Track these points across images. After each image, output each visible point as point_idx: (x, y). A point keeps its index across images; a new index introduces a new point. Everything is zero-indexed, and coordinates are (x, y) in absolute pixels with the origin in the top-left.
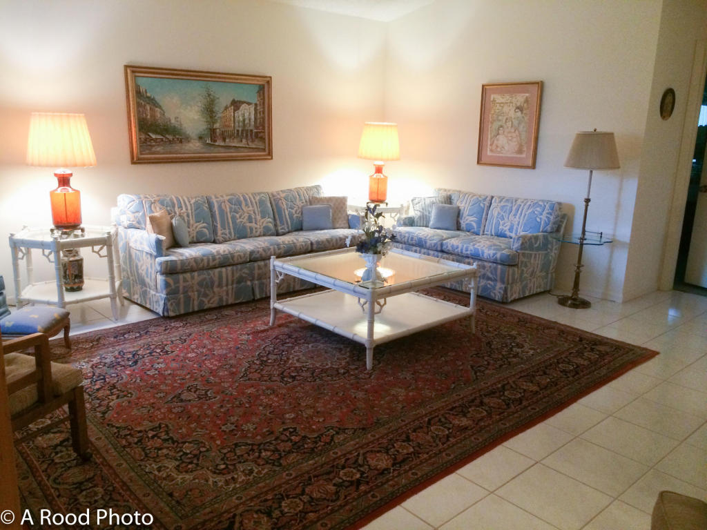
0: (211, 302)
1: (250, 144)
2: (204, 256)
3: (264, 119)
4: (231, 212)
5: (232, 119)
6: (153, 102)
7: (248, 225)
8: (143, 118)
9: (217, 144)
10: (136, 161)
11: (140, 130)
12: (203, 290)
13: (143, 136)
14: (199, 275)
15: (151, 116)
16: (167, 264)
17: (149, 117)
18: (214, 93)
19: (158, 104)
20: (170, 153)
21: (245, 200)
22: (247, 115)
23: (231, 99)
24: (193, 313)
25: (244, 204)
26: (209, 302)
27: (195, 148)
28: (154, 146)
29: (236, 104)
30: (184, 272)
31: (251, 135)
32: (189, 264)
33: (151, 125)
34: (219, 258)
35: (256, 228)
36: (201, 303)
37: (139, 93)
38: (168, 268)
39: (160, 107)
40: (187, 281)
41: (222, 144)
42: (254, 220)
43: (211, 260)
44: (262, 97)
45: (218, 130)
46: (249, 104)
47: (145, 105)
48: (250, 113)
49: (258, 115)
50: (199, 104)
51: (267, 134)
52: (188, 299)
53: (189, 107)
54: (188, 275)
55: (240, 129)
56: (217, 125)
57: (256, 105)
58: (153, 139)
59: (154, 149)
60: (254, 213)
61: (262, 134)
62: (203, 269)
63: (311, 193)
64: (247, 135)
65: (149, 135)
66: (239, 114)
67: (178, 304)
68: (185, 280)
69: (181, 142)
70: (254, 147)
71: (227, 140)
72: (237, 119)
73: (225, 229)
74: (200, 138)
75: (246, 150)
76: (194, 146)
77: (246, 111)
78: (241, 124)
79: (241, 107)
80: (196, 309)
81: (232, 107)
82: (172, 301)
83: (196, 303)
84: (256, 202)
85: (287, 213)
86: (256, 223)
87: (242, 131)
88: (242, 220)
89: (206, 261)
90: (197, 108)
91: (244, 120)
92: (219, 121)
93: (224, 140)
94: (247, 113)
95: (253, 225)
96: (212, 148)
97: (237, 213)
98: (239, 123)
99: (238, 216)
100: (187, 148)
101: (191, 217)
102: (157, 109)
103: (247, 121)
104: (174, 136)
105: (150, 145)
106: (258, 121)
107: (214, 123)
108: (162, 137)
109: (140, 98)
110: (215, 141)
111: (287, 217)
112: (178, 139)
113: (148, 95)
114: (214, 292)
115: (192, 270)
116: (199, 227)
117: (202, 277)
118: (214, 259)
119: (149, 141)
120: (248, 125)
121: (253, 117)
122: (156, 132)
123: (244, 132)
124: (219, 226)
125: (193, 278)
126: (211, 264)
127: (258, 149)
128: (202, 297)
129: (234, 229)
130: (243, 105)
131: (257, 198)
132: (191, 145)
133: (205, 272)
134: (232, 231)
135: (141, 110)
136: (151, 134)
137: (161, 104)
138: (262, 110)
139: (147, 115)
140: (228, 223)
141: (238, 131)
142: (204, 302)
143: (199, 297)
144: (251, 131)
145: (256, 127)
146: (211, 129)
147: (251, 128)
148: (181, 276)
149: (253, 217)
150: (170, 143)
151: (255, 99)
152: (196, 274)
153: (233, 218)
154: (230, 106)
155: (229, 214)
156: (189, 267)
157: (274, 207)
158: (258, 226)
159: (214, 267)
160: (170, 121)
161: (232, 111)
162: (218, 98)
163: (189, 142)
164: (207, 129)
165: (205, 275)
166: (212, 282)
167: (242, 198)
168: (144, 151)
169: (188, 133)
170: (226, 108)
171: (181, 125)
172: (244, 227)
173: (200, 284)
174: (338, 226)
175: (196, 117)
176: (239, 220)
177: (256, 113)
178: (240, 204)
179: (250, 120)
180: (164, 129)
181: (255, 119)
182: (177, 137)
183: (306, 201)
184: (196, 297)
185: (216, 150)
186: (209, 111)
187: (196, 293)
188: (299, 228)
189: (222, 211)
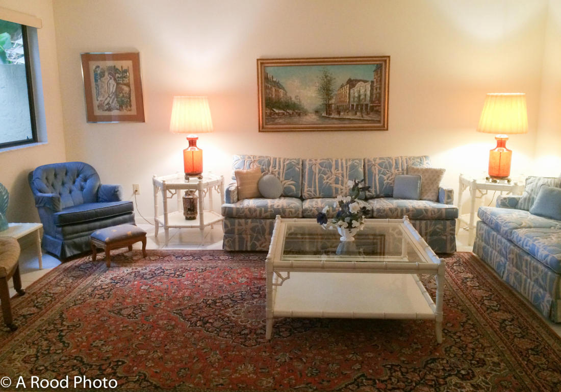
0: (263, 245)
1: (364, 116)
2: (258, 207)
3: (380, 94)
4: (319, 173)
5: (348, 95)
6: (277, 85)
7: (334, 185)
8: (269, 98)
9: (332, 116)
10: (262, 129)
11: (267, 106)
12: (255, 235)
13: (268, 111)
14: (251, 223)
15: (276, 95)
16: (225, 210)
17: (274, 96)
18: (331, 74)
19: (282, 86)
20: (290, 124)
21: (337, 164)
22: (362, 92)
23: (348, 78)
24: (247, 252)
25: (334, 167)
26: (260, 245)
27: (312, 120)
28: (276, 118)
29: (352, 83)
30: (240, 218)
31: (366, 109)
32: (243, 212)
33: (276, 102)
34: (271, 211)
35: (342, 189)
36: (254, 245)
37: (267, 79)
38: (226, 213)
39: (283, 89)
40: (242, 226)
41: (337, 116)
42: (340, 182)
43: (263, 212)
44: (379, 75)
45: (333, 105)
46: (365, 81)
47: (271, 87)
48: (366, 91)
49: (375, 90)
50: (317, 85)
51: (382, 107)
52: (241, 240)
53: (308, 88)
54: (243, 221)
55: (355, 104)
56: (333, 101)
57: (372, 82)
58: (276, 114)
59: (276, 121)
60: (343, 176)
61: (377, 108)
62: (256, 218)
63: (410, 163)
64: (362, 109)
65: (273, 110)
66: (355, 92)
67: (234, 242)
68: (240, 224)
69: (299, 115)
70: (368, 118)
71: (342, 114)
72: (352, 95)
73: (311, 187)
74: (317, 112)
75: (361, 122)
76: (312, 118)
77: (361, 88)
78: (356, 99)
79: (357, 85)
80: (249, 249)
81: (348, 86)
82: (228, 239)
83: (249, 244)
84: (347, 167)
85: (377, 177)
86: (342, 185)
87: (357, 105)
88: (329, 181)
89: (258, 212)
90: (314, 88)
91: (359, 96)
92: (334, 97)
93: (339, 113)
94: (363, 90)
95: (339, 186)
96: (327, 120)
97: (325, 175)
98: (354, 98)
99: (325, 177)
100: (304, 120)
101: (281, 175)
102: (281, 90)
103: (362, 97)
104: (294, 110)
105: (274, 118)
106: (374, 96)
107: (329, 99)
108: (283, 112)
109: (267, 83)
110: (330, 114)
111: (377, 181)
112: (297, 113)
113: (274, 80)
114: (265, 238)
115: (246, 217)
116: (287, 183)
117: (254, 224)
118: (266, 211)
119: (273, 115)
120: (363, 100)
121: (368, 93)
122: (279, 108)
123: (359, 106)
124: (306, 184)
125: (246, 223)
126: (263, 215)
127: (373, 121)
128: (255, 240)
129: (320, 187)
130: (359, 83)
131: (349, 163)
132: (307, 117)
133: (258, 220)
134: (317, 189)
135: (268, 91)
136: (274, 110)
137: (284, 85)
138: (378, 86)
139: (272, 95)
140: (315, 182)
141: (353, 105)
142: (256, 245)
143: (251, 240)
144: (367, 105)
145: (371, 101)
146: (326, 105)
147: (366, 103)
148: (237, 221)
149: (340, 179)
150: (290, 116)
151: (371, 77)
152: (250, 221)
153: (321, 179)
154: (346, 85)
155: (317, 175)
156: (243, 215)
157: (367, 171)
158: (344, 188)
159: (266, 218)
160: (291, 99)
161: (348, 88)
162: (335, 79)
163: (306, 115)
164: (323, 104)
165: (257, 223)
166: (264, 230)
167: (334, 163)
168: (269, 122)
169: (305, 108)
170: (342, 86)
171: (300, 102)
172: (330, 188)
173: (253, 229)
174: (425, 198)
175: (314, 95)
176: (326, 181)
177: (372, 89)
178: (331, 167)
179: (365, 95)
180: (286, 105)
181: (372, 94)
182: (296, 111)
183: (403, 170)
184: (249, 239)
185: (330, 121)
186: (326, 90)
187: (249, 236)
188: (389, 195)
189: (311, 173)
